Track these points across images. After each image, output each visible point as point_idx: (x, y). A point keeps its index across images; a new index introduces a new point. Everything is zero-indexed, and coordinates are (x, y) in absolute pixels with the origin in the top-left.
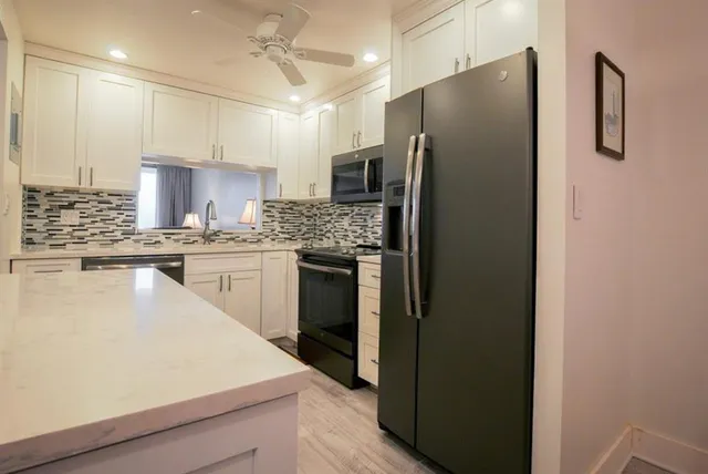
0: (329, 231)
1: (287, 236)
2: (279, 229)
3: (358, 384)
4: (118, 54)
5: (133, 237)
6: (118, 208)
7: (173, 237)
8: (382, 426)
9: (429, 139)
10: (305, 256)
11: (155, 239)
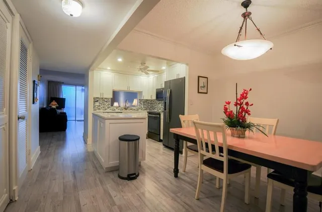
3: (160, 141)
4: (109, 68)
8: (164, 145)
9: (171, 90)
10: (149, 113)
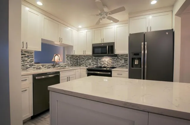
0: (83, 63)
1: (71, 65)
2: (70, 63)
5: (33, 67)
6: (28, 56)
7: (44, 66)
11: (39, 67)
